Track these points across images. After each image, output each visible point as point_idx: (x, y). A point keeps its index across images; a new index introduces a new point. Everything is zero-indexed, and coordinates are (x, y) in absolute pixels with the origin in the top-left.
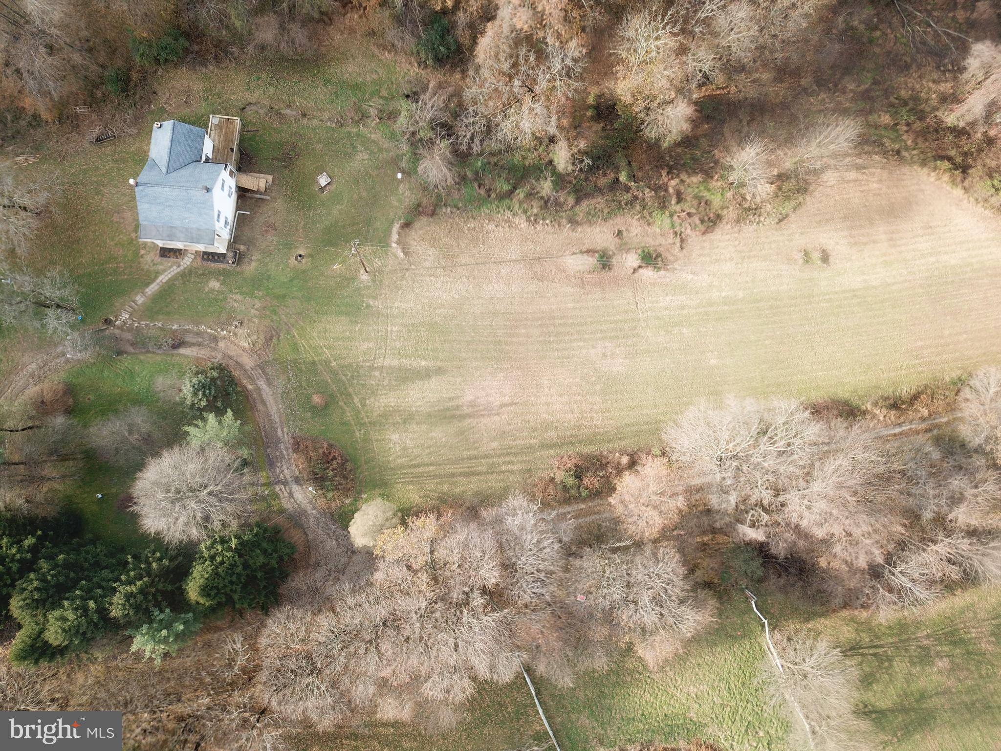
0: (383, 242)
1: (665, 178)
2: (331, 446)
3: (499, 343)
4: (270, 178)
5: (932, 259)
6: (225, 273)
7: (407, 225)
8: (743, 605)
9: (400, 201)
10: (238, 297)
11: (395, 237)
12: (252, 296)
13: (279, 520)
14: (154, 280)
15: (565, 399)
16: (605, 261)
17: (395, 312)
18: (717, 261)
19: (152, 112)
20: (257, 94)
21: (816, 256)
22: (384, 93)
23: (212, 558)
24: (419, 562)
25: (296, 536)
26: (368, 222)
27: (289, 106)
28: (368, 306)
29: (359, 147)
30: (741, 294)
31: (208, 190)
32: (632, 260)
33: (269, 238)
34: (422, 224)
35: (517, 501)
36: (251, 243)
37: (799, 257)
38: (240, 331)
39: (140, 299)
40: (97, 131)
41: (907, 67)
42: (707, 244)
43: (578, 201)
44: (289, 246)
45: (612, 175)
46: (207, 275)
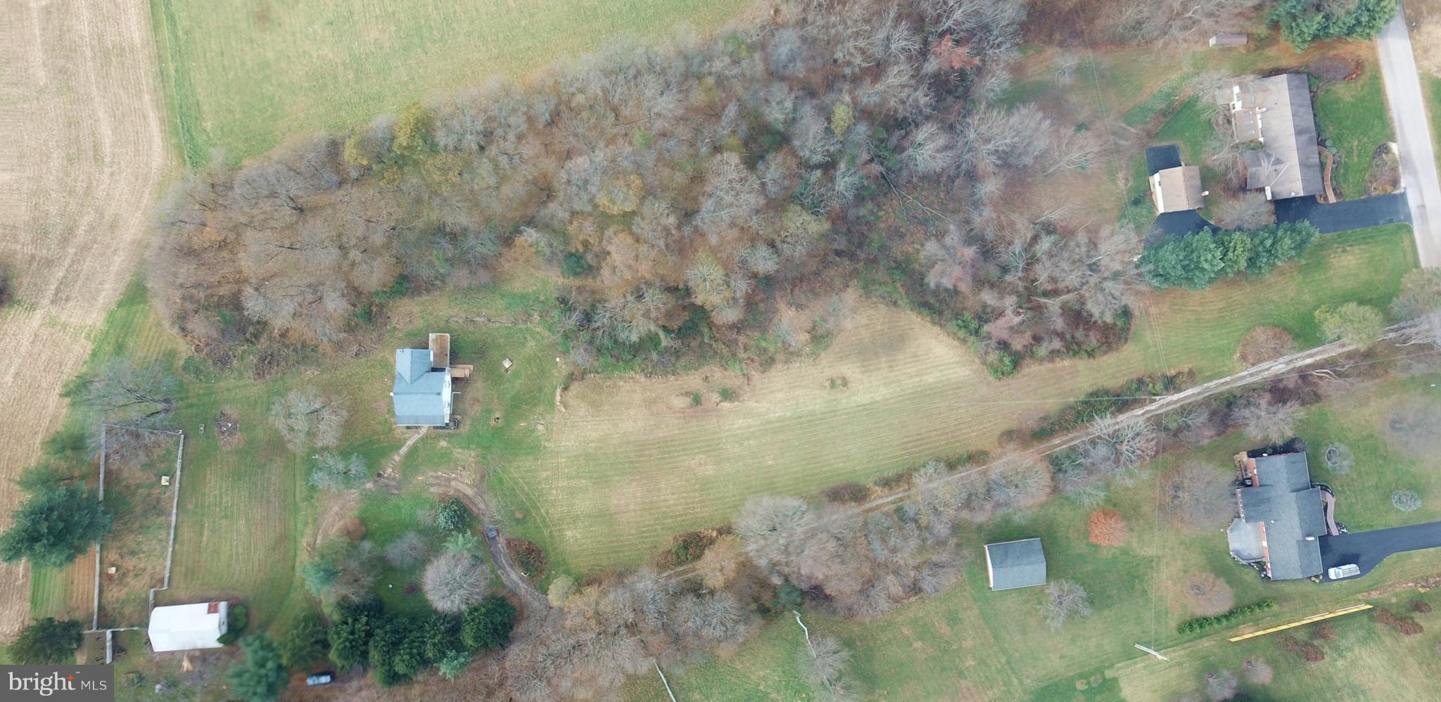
0: (552, 404)
1: (734, 336)
2: (530, 543)
3: (632, 462)
4: (471, 367)
5: (917, 379)
6: (451, 436)
7: (565, 389)
8: (792, 620)
9: (559, 372)
10: (460, 450)
11: (558, 398)
12: (468, 448)
13: (504, 593)
14: (403, 445)
15: (675, 497)
16: (697, 400)
17: (563, 449)
18: (772, 392)
19: (388, 331)
20: (456, 310)
21: (839, 382)
22: (542, 298)
23: (473, 620)
24: (591, 613)
25: (515, 602)
26: (540, 390)
27: (479, 316)
28: (545, 447)
29: (529, 338)
30: (789, 414)
31: (439, 394)
32: (715, 397)
33: (476, 408)
34: (575, 388)
35: (644, 571)
36: (464, 414)
37: (827, 384)
38: (464, 473)
39: (397, 458)
40: (355, 348)
41: (902, 236)
42: (766, 381)
43: (678, 358)
44: (489, 412)
45: (699, 340)
46: (438, 438)
